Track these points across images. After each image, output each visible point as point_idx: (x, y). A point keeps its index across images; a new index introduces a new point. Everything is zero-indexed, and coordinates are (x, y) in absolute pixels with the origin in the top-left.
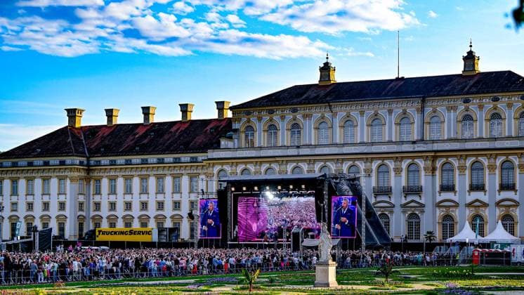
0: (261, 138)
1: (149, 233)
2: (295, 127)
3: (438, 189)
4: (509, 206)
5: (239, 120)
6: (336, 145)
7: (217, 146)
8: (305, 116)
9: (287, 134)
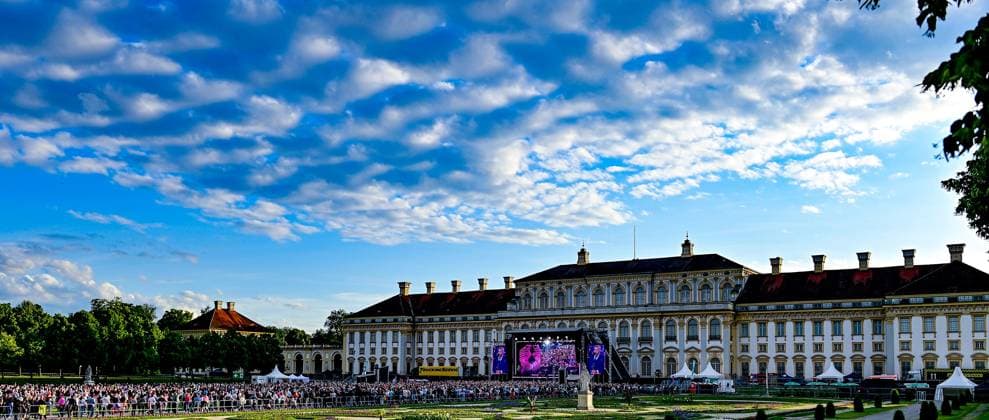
0: (536, 303)
1: (456, 370)
2: (560, 295)
3: (664, 338)
4: (716, 352)
5: (520, 290)
6: (589, 307)
7: (504, 309)
8: (567, 287)
9: (555, 300)
